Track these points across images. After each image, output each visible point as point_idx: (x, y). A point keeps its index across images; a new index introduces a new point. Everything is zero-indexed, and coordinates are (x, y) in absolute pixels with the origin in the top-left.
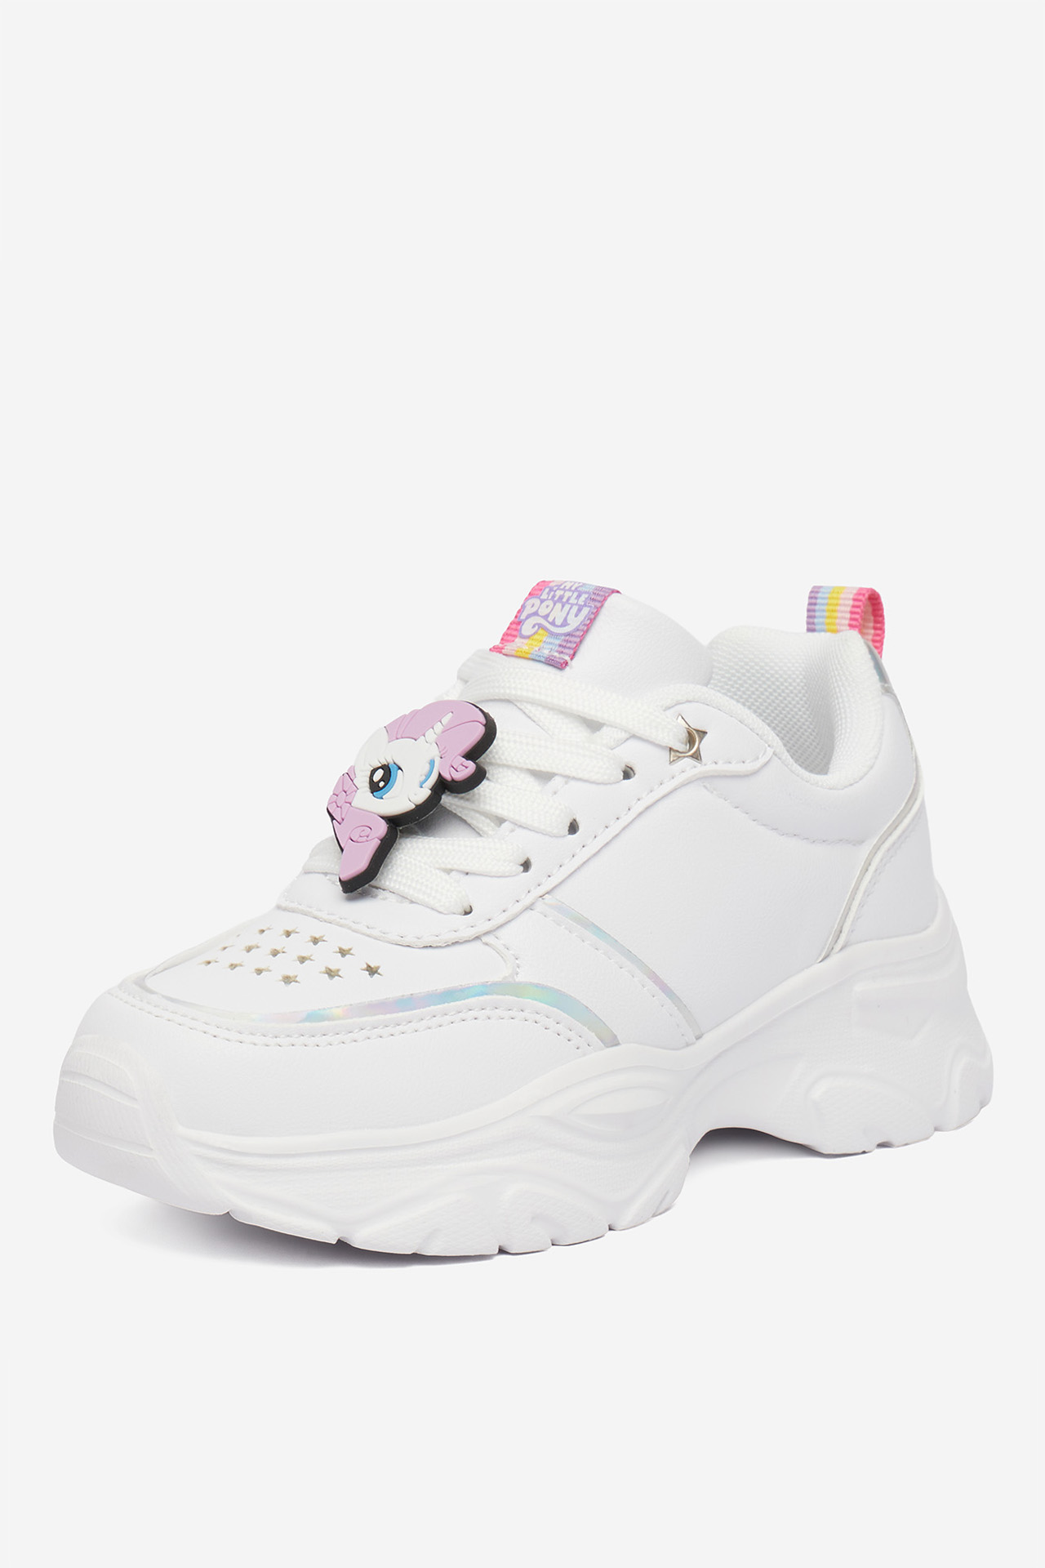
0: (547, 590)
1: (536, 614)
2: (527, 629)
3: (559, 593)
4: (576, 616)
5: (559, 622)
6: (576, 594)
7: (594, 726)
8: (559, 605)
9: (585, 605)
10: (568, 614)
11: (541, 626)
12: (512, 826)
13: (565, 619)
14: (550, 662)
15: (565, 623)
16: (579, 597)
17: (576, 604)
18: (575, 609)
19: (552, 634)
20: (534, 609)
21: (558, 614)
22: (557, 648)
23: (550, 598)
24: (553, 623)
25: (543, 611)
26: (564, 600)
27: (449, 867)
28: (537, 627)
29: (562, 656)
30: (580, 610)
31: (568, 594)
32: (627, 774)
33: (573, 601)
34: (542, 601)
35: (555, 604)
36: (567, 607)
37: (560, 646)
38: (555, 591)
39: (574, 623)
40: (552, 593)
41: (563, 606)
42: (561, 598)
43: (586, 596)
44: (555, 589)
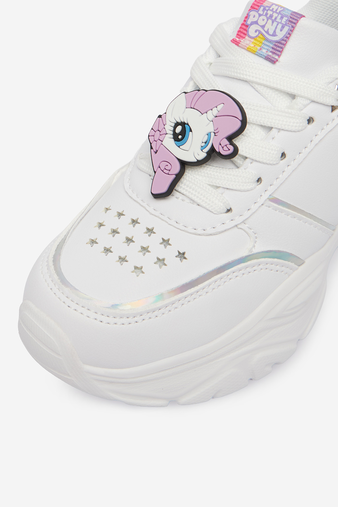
0: (262, 8)
1: (256, 23)
2: (252, 31)
3: (270, 13)
4: (281, 30)
5: (271, 32)
6: (280, 16)
7: (293, 97)
8: (270, 21)
9: (286, 25)
10: (276, 28)
11: (260, 32)
12: (251, 161)
13: (275, 31)
14: (268, 58)
15: (274, 35)
16: (282, 18)
17: (281, 23)
18: (280, 26)
19: (267, 40)
20: (255, 19)
21: (270, 27)
22: (271, 50)
23: (264, 14)
24: (267, 32)
25: (261, 23)
26: (273, 18)
27: (218, 185)
28: (258, 33)
29: (274, 56)
30: (283, 27)
31: (275, 15)
32: (310, 120)
33: (278, 20)
34: (260, 15)
35: (268, 20)
36: (275, 24)
37: (273, 48)
38: (267, 11)
39: (280, 35)
40: (266, 11)
41: (273, 22)
42: (271, 16)
43: (286, 18)
44: (267, 8)
